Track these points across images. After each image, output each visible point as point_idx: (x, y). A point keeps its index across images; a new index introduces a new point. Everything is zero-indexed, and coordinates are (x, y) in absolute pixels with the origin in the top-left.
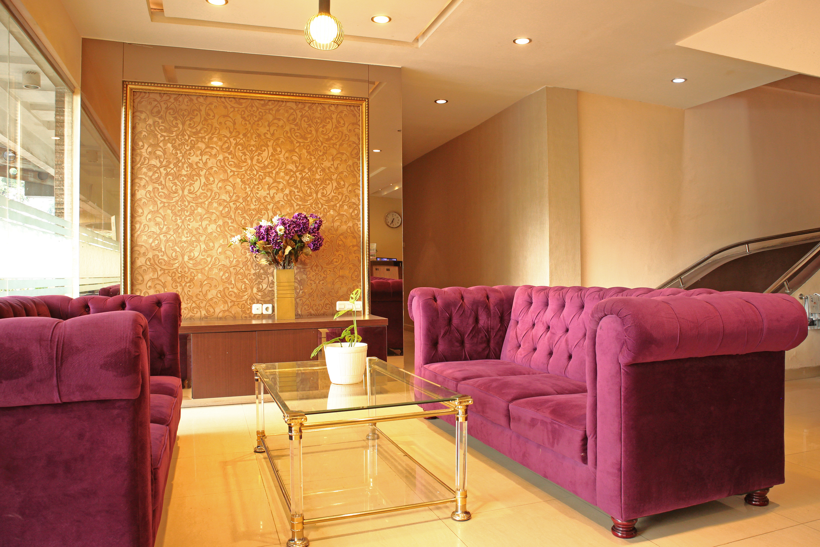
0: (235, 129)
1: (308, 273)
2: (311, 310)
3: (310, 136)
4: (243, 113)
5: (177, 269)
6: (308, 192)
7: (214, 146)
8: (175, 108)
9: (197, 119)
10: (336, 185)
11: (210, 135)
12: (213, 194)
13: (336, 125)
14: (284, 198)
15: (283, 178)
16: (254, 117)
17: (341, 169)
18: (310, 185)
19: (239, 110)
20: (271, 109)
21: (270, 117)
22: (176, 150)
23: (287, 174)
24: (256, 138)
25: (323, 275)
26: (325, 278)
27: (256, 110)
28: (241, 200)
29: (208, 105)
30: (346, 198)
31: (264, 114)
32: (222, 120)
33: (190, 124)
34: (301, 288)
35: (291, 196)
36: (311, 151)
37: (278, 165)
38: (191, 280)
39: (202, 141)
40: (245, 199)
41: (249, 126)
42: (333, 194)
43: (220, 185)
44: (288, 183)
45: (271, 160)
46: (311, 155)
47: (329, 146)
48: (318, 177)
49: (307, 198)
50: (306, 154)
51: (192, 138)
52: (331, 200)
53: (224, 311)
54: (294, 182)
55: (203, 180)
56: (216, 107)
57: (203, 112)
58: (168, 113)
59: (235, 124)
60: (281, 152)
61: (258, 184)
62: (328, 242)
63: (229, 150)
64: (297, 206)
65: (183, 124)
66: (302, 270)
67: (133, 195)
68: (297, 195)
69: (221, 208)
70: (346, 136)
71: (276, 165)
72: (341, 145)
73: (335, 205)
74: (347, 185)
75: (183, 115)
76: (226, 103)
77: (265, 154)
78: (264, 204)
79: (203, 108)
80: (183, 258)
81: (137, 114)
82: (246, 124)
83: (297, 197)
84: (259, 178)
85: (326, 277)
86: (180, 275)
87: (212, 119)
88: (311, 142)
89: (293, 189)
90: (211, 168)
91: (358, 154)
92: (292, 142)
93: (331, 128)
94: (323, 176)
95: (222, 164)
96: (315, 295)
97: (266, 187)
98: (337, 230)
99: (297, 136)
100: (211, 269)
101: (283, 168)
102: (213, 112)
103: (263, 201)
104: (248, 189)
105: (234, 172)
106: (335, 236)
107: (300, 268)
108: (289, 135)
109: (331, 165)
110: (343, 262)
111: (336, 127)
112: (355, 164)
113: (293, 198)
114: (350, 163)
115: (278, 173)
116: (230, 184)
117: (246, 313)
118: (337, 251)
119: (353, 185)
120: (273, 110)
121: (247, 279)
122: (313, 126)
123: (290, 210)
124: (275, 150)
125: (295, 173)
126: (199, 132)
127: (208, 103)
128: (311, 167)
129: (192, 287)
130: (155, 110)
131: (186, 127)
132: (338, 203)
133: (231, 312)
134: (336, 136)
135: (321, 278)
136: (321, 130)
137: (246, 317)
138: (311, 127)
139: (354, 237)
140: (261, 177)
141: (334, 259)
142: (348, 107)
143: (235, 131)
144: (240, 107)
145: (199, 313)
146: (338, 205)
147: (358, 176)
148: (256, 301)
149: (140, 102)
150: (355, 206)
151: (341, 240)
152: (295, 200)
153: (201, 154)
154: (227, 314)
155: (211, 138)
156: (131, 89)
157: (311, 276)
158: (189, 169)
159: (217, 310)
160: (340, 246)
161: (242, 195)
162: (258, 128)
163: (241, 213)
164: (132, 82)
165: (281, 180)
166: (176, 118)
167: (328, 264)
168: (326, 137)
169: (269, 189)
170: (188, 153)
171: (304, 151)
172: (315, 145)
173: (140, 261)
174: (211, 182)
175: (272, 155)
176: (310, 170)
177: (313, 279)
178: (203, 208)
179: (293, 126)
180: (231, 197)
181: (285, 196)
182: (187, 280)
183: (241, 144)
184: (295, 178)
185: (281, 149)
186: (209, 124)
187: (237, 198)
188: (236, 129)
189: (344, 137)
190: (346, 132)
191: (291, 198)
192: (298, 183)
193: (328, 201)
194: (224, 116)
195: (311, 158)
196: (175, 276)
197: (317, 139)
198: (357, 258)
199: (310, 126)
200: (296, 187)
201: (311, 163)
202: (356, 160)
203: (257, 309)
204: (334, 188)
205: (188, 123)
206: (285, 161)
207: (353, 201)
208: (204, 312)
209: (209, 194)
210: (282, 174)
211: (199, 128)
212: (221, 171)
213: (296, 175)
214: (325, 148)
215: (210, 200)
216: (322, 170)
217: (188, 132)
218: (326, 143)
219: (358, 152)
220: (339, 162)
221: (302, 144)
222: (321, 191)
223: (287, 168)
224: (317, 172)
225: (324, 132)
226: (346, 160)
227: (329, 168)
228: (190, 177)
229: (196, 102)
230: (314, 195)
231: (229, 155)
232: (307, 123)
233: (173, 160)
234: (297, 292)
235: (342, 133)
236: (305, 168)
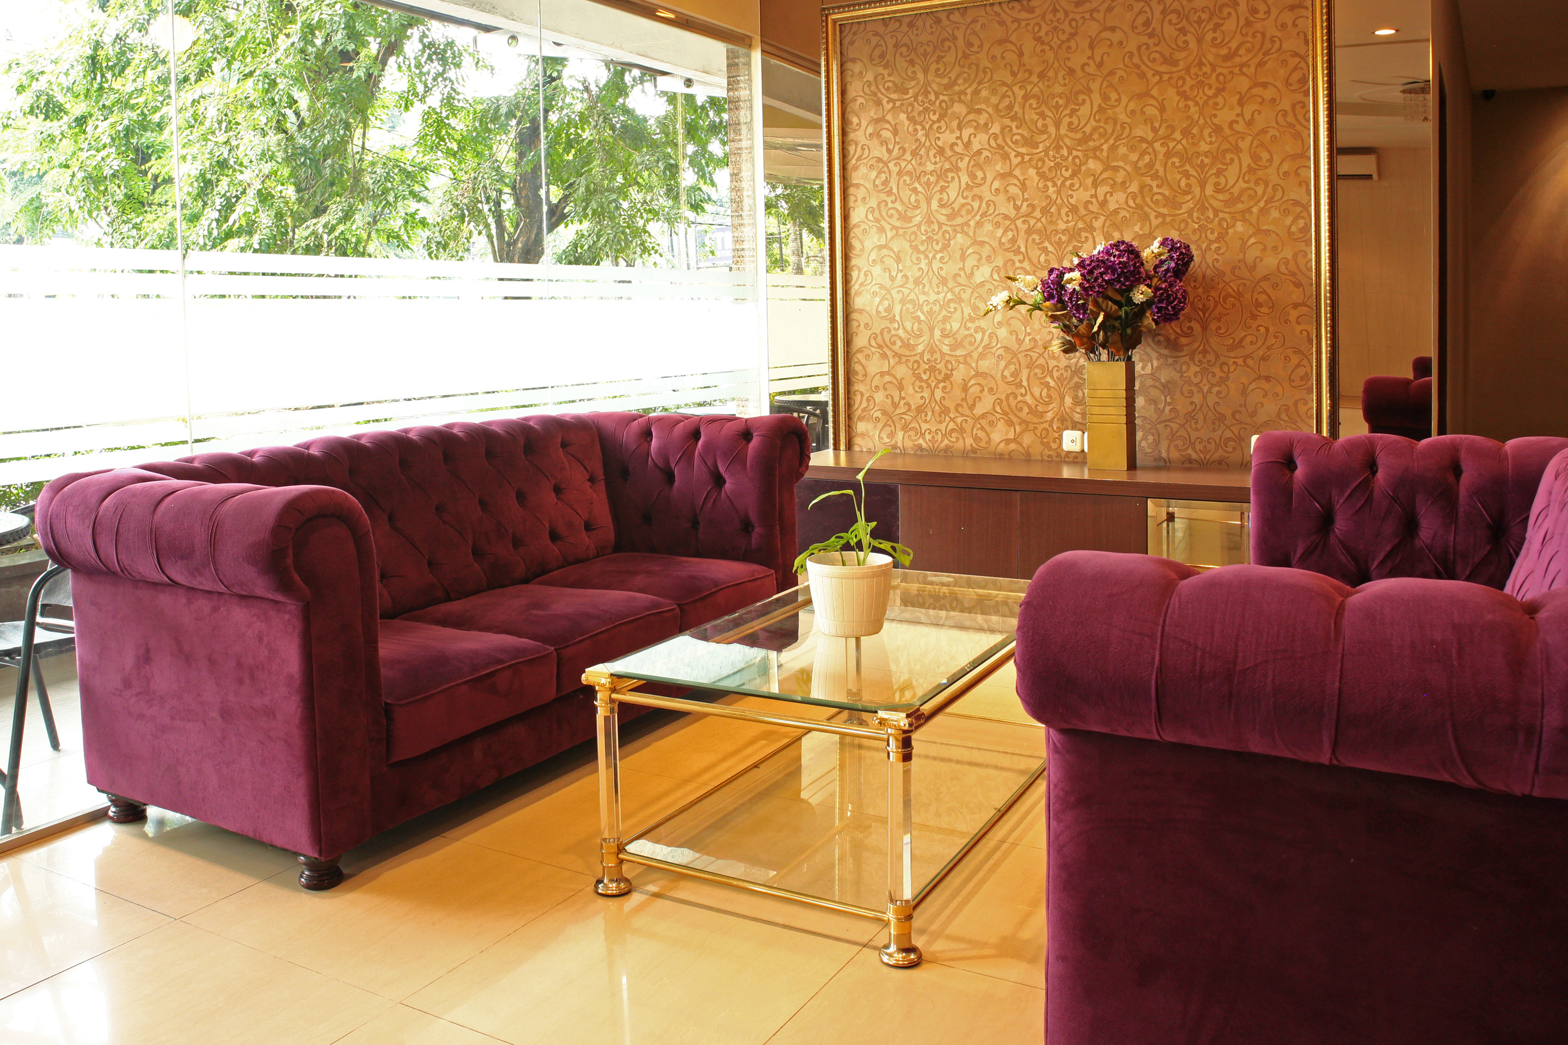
0: (1022, 65)
1: (1184, 368)
2: (1190, 451)
3: (1184, 54)
4: (1037, 29)
5: (922, 355)
6: (1183, 184)
7: (983, 106)
8: (909, 43)
9: (950, 58)
10: (1250, 161)
11: (975, 85)
12: (984, 205)
13: (1247, 19)
14: (1127, 202)
15: (1124, 158)
16: (1060, 32)
17: (1260, 123)
18: (1187, 167)
19: (1028, 24)
20: (1096, 10)
21: (1093, 28)
22: (915, 124)
23: (1132, 149)
24: (1065, 79)
25: (1219, 374)
26: (1223, 381)
27: (1063, 18)
28: (1037, 214)
29: (969, 24)
30: (1275, 190)
31: (1080, 22)
32: (997, 51)
33: (938, 70)
34: (1169, 400)
35: (1143, 197)
36: (1188, 89)
37: (1113, 131)
38: (947, 377)
39: (960, 101)
40: (1045, 211)
41: (1050, 55)
42: (1242, 184)
43: (996, 184)
44: (1136, 168)
45: (1097, 121)
46: (1187, 98)
47: (1231, 72)
48: (1204, 147)
49: (1180, 199)
50: (1177, 98)
51: (941, 97)
52: (1238, 199)
53: (1008, 441)
54: (1151, 165)
55: (965, 179)
56: (983, 26)
57: (960, 42)
58: (898, 55)
59: (1021, 54)
60: (1119, 100)
61: (1072, 177)
62: (1232, 296)
63: (1011, 111)
64: (1156, 217)
65: (926, 72)
66: (1170, 361)
67: (846, 217)
68: (1157, 193)
69: (1000, 232)
70: (1273, 42)
71: (1109, 131)
72: (1261, 64)
73: (1249, 210)
74: (1277, 160)
75: (925, 54)
76: (1003, 15)
77: (1085, 110)
78: (1086, 218)
79: (959, 34)
80: (932, 335)
81: (849, 65)
82: (1043, 51)
83: (1156, 197)
84: (1075, 164)
85: (1228, 378)
86: (927, 367)
87: (978, 52)
88: (1187, 70)
89: (1148, 180)
90: (979, 153)
91: (1304, 81)
92: (1142, 76)
93: (1234, 28)
94: (1216, 144)
95: (1000, 141)
96: (1200, 417)
97: (1089, 181)
98: (1253, 268)
99: (1154, 60)
100: (982, 356)
101: (1124, 136)
102: (979, 37)
103: (1083, 211)
104: (1051, 190)
105: (1022, 155)
106: (1248, 283)
107: (1166, 356)
108: (1136, 60)
109: (1238, 115)
110: (1268, 343)
111: (1248, 23)
112: (1298, 107)
113: (1148, 200)
114: (1286, 104)
115: (1113, 148)
116: (1016, 182)
117: (1050, 449)
118: (1254, 317)
119: (1295, 157)
120: (1099, 11)
121: (1052, 377)
122: (1192, 30)
123: (1141, 229)
124: (1106, 98)
125: (1151, 143)
126: (954, 83)
127: (969, 20)
128: (1188, 127)
129: (948, 390)
130: (877, 52)
131: (930, 77)
132: (1256, 204)
133: (1021, 444)
134: (1248, 45)
135: (1214, 381)
136: (1210, 36)
137: (1049, 456)
138: (1185, 35)
139: (1298, 285)
140: (1077, 161)
141: (1245, 336)
143: (1022, 69)
144: (1031, 16)
145: (961, 441)
146: (1255, 210)
147: (1305, 136)
148: (1070, 426)
149: (852, 43)
150: (1299, 209)
151: (1265, 292)
152: (1153, 206)
153: (960, 128)
154: (1013, 446)
155: (976, 92)
156: (835, 21)
157: (1190, 373)
158: (938, 160)
159: (996, 437)
160: (1261, 305)
161: (1040, 203)
162: (1068, 55)
163: (1037, 241)
164: (833, 8)
165: (1121, 164)
166: (912, 63)
167: (1231, 348)
168: (1224, 51)
169: (1095, 185)
170: (935, 126)
171: (1172, 92)
172: (1197, 76)
173: (860, 341)
174: (979, 181)
175: (1101, 110)
176: (1186, 132)
177: (1195, 380)
178: (967, 234)
179: (1144, 39)
180: (1017, 208)
181: (1130, 198)
182: (940, 378)
183: (1034, 96)
184: (1153, 155)
185: (1119, 94)
186: (972, 63)
187: (1030, 209)
188: (1024, 65)
189: (1268, 45)
190: (1272, 31)
191: (1144, 200)
192: (1158, 166)
194: (1001, 42)
195: (1187, 106)
196: (918, 367)
197: (1200, 59)
198: (1305, 333)
199: (1183, 31)
200: (1155, 176)
201: (1188, 117)
202: (1299, 97)
203: (1072, 441)
204: (1245, 169)
205: (933, 67)
206: (1129, 121)
207: (1294, 196)
208: (969, 441)
209: (976, 205)
210: (1123, 150)
211: (953, 75)
212: (998, 157)
213: (1153, 148)
214: (1221, 78)
215: (978, 218)
216: (1214, 131)
217: (935, 87)
218: (1224, 65)
219: (1304, 75)
220: (1256, 107)
221: (1166, 77)
222: (1213, 180)
223: (1133, 134)
224: (1202, 136)
225: (1218, 42)
226: (1273, 100)
227: (1231, 124)
228: (941, 175)
229: (947, 23)
230: (1197, 190)
231: (1012, 121)
232: (1177, 27)
233: (910, 146)
234: (1156, 409)
235: (1263, 35)
236: (1173, 131)
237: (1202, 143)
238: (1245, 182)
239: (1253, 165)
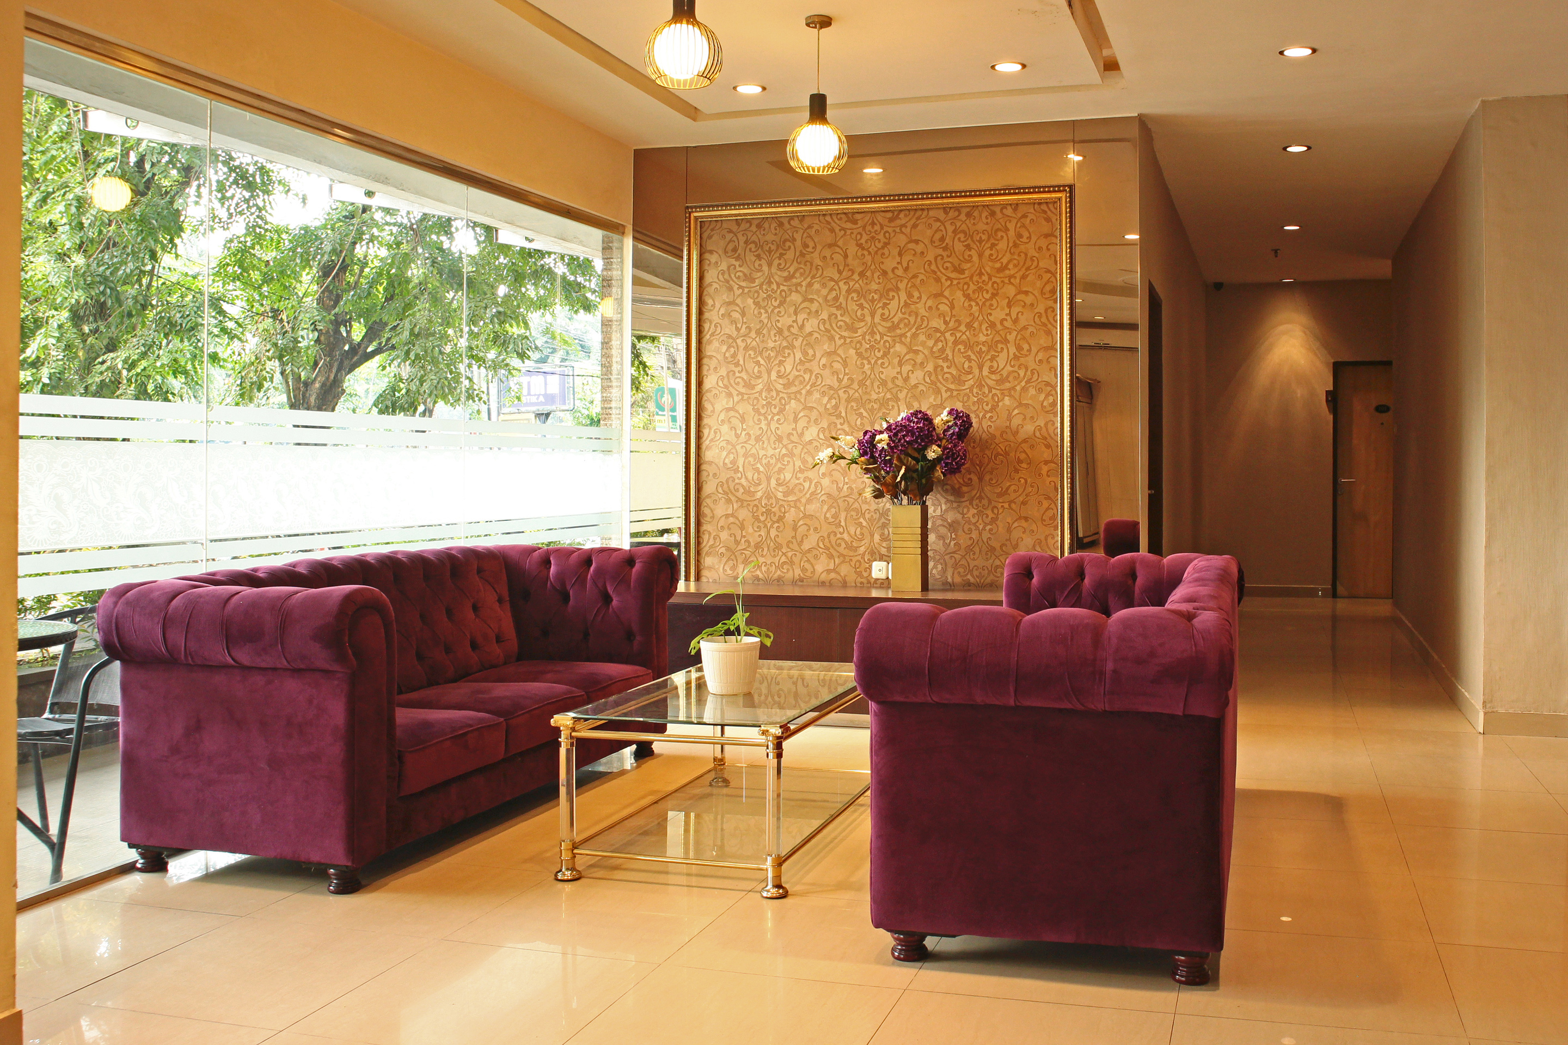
0: (846, 265)
1: (965, 510)
2: (969, 577)
3: (969, 265)
4: (859, 237)
5: (760, 500)
6: (966, 366)
7: (815, 297)
8: (757, 241)
9: (790, 255)
10: (1015, 350)
11: (809, 279)
12: (813, 377)
13: (1014, 242)
14: (924, 379)
15: (923, 344)
16: (877, 242)
17: (1023, 321)
18: (970, 353)
19: (852, 233)
20: (904, 226)
21: (902, 240)
22: (759, 308)
23: (929, 337)
24: (879, 279)
25: (991, 515)
26: (994, 520)
27: (879, 230)
28: (855, 386)
29: (806, 229)
30: (1033, 373)
31: (892, 235)
32: (827, 253)
33: (780, 264)
34: (953, 536)
35: (936, 375)
36: (971, 293)
37: (915, 322)
38: (781, 519)
39: (797, 291)
40: (862, 383)
41: (868, 259)
42: (1009, 368)
43: (824, 361)
44: (932, 352)
45: (904, 314)
46: (970, 300)
47: (1002, 282)
48: (982, 338)
49: (964, 378)
50: (963, 299)
51: (782, 288)
52: (1006, 380)
53: (829, 571)
54: (942, 350)
55: (799, 355)
56: (817, 231)
57: (798, 243)
58: (748, 249)
59: (846, 256)
60: (920, 298)
61: (882, 357)
62: (1001, 455)
63: (837, 301)
64: (946, 391)
65: (770, 265)
66: (955, 505)
67: (700, 384)
68: (946, 373)
69: (825, 400)
70: (1033, 261)
71: (912, 322)
72: (1024, 277)
73: (1013, 388)
74: (1034, 350)
75: (770, 251)
76: (833, 224)
77: (894, 305)
78: (893, 390)
79: (798, 236)
80: (769, 483)
81: (707, 256)
82: (863, 255)
83: (946, 375)
84: (885, 347)
85: (997, 518)
86: (764, 510)
87: (812, 253)
88: (971, 277)
89: (940, 362)
90: (810, 334)
91: (1053, 291)
92: (938, 280)
93: (1005, 248)
94: (991, 336)
95: (827, 326)
96: (977, 550)
97: (896, 361)
98: (1016, 433)
99: (947, 268)
100: (809, 501)
101: (923, 326)
102: (813, 240)
103: (890, 385)
104: (867, 367)
105: (845, 338)
106: (1012, 444)
107: (952, 501)
108: (933, 267)
109: (1007, 315)
110: (1026, 492)
111: (1015, 245)
112: (1049, 311)
113: (940, 377)
114: (1041, 308)
115: (915, 336)
116: (839, 359)
117: (862, 576)
118: (1017, 471)
119: (1047, 349)
120: (906, 227)
121: (864, 519)
122: (975, 247)
123: (935, 400)
124: (910, 296)
125: (943, 333)
126: (793, 276)
127: (806, 226)
128: (971, 322)
129: (781, 529)
130: (731, 246)
131: (774, 270)
132: (1019, 384)
133: (839, 574)
134: (1015, 262)
135: (987, 521)
136: (987, 253)
137: (862, 583)
138: (970, 250)
139: (1048, 446)
140: (887, 344)
141: (1010, 486)
142: (1036, 206)
143: (847, 268)
144: (855, 226)
145: (791, 571)
146: (1018, 388)
147: (1054, 333)
148: (878, 557)
149: (710, 237)
150: (1049, 388)
151: (1024, 452)
152: (944, 382)
153: (796, 313)
154: (833, 575)
155: (810, 285)
156: (696, 218)
157: (970, 515)
158: (777, 338)
159: (819, 568)
160: (1021, 462)
161: (858, 376)
162: (882, 260)
163: (855, 408)
164: (696, 207)
165: (920, 348)
166: (759, 257)
167: (1000, 495)
168: (998, 265)
169: (900, 364)
170: (776, 311)
171: (959, 294)
172: (978, 282)
173: (708, 489)
174: (809, 357)
175: (906, 305)
176: (969, 326)
177: (974, 520)
178: (799, 400)
179: (940, 251)
180: (840, 381)
181: (926, 375)
182: (775, 519)
183: (855, 291)
184: (944, 342)
185: (920, 293)
186: (807, 261)
187: (850, 382)
188: (848, 265)
189: (1029, 263)
190: (1032, 252)
191: (937, 378)
192: (948, 351)
193: (1001, 381)
194: (830, 246)
195: (971, 306)
196: (757, 510)
197: (981, 270)
198: (1053, 484)
199: (968, 247)
200: (946, 359)
201: (971, 314)
202: (1050, 303)
203: (879, 570)
204: (1011, 356)
205: (776, 262)
206: (927, 314)
207: (1046, 378)
208: (798, 572)
209: (807, 377)
210: (922, 338)
211: (792, 270)
212: (825, 338)
213: (945, 337)
214: (995, 285)
215: (808, 387)
216: (990, 326)
217: (777, 278)
218: (998, 275)
219: (1054, 287)
220: (1020, 309)
221: (955, 282)
222: (988, 364)
223: (930, 326)
224: (980, 329)
225: (994, 257)
226: (1032, 305)
227: (1002, 321)
228: (780, 351)
229: (788, 226)
230: (976, 371)
231: (837, 310)
232: (964, 244)
233: (755, 325)
234: (944, 544)
235: (1026, 255)
236: (960, 325)
237: (981, 335)
238: (1012, 366)
239: (1017, 353)
